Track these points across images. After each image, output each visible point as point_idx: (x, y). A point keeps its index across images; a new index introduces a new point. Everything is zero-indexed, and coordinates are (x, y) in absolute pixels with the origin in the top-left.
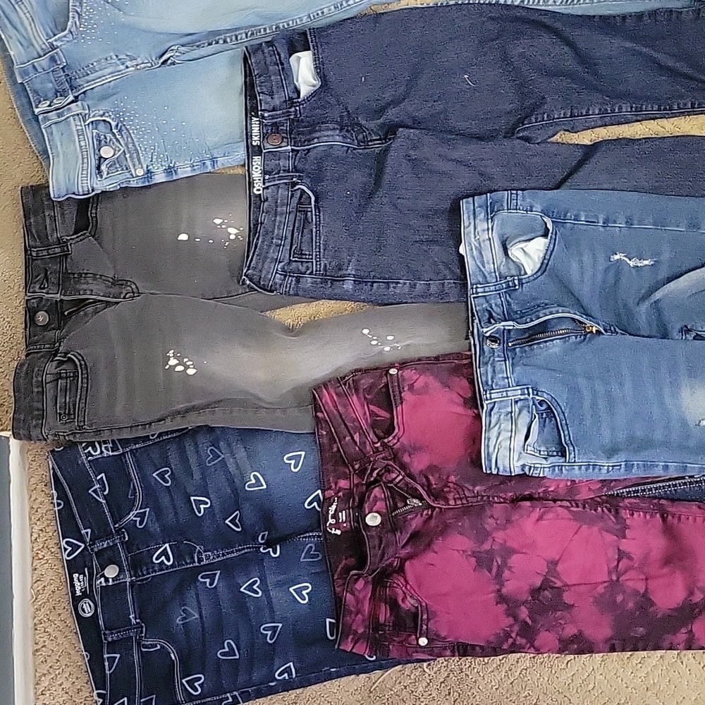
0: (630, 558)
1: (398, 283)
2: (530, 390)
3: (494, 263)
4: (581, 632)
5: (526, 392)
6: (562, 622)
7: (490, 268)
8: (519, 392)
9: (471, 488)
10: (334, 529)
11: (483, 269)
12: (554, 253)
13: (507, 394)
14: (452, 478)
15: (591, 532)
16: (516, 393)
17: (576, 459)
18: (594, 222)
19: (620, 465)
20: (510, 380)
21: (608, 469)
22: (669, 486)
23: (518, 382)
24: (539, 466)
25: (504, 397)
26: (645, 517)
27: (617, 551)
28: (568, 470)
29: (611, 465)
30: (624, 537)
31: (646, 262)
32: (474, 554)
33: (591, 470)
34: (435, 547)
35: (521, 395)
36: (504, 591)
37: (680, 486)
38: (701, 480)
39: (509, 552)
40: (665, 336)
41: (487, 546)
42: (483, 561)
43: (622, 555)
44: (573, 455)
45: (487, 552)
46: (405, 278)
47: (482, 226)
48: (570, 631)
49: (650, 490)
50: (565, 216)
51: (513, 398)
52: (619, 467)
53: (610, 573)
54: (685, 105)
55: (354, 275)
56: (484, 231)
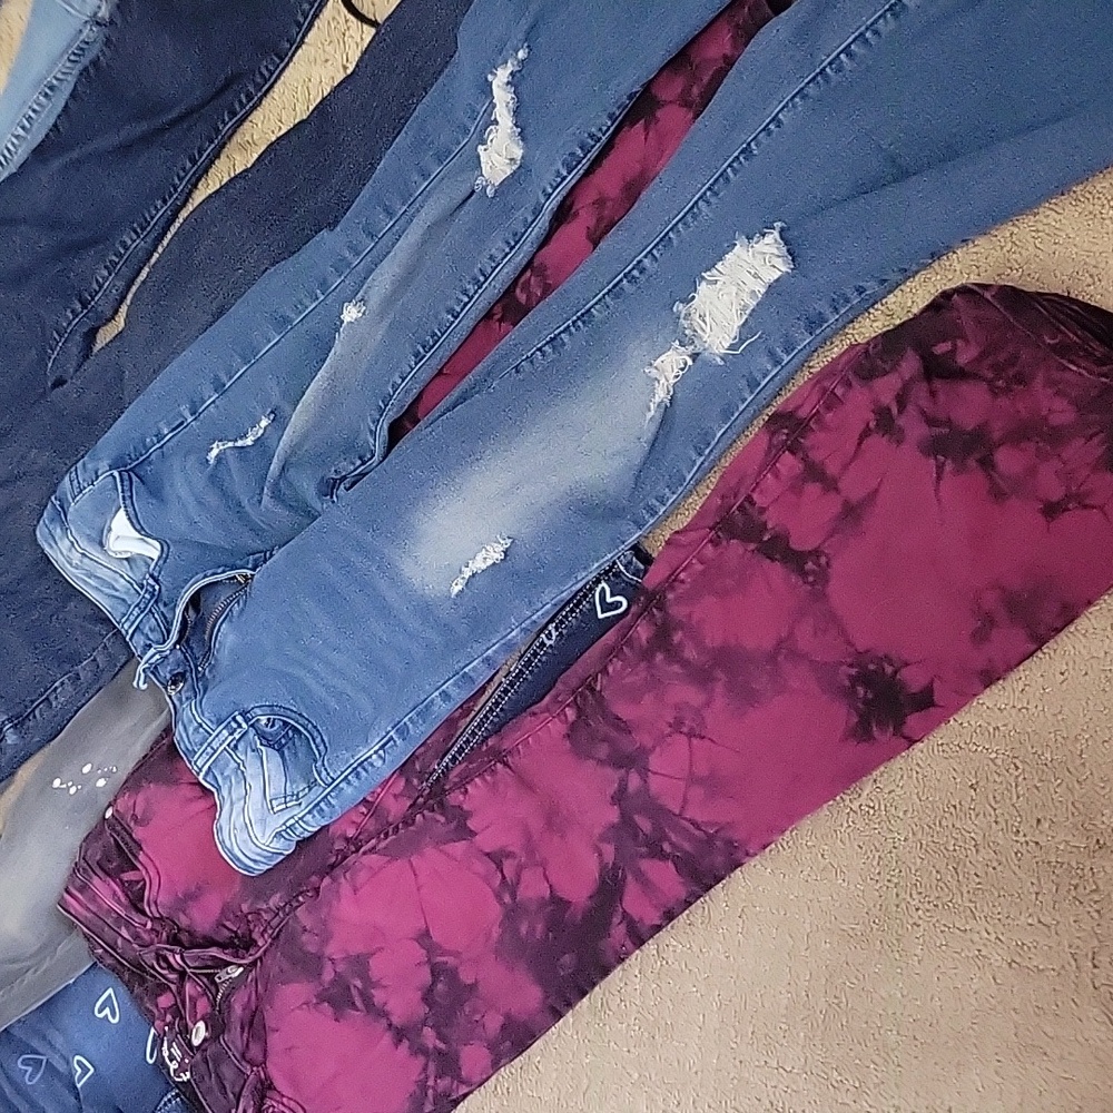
0: (510, 855)
1: (56, 688)
2: (239, 718)
3: (122, 576)
4: (508, 1016)
5: (234, 725)
6: (477, 1017)
7: (123, 586)
8: (225, 733)
9: (265, 907)
10: (182, 1074)
11: (117, 594)
12: (139, 515)
13: (212, 748)
14: (245, 908)
15: (430, 859)
16: (222, 738)
17: (332, 774)
18: (182, 423)
19: (391, 738)
20: (204, 725)
21: (380, 756)
22: (491, 710)
23: (218, 720)
24: (292, 821)
25: (213, 755)
26: (485, 780)
27: (486, 858)
28: (337, 797)
29: (376, 748)
30: (473, 834)
31: (264, 423)
32: (321, 998)
33: (364, 773)
34: (270, 1023)
35: (231, 734)
36: (395, 1020)
37: (503, 699)
38: (520, 670)
39: (360, 963)
40: (312, 516)
41: (328, 976)
42: (338, 999)
43: (497, 858)
44: (324, 773)
45: (333, 982)
46: (59, 676)
47: (64, 544)
48: (493, 1023)
49: (474, 734)
50: (144, 446)
51: (225, 745)
52: (392, 742)
53: (499, 897)
54: (184, 169)
55: (8, 719)
56: (70, 550)
